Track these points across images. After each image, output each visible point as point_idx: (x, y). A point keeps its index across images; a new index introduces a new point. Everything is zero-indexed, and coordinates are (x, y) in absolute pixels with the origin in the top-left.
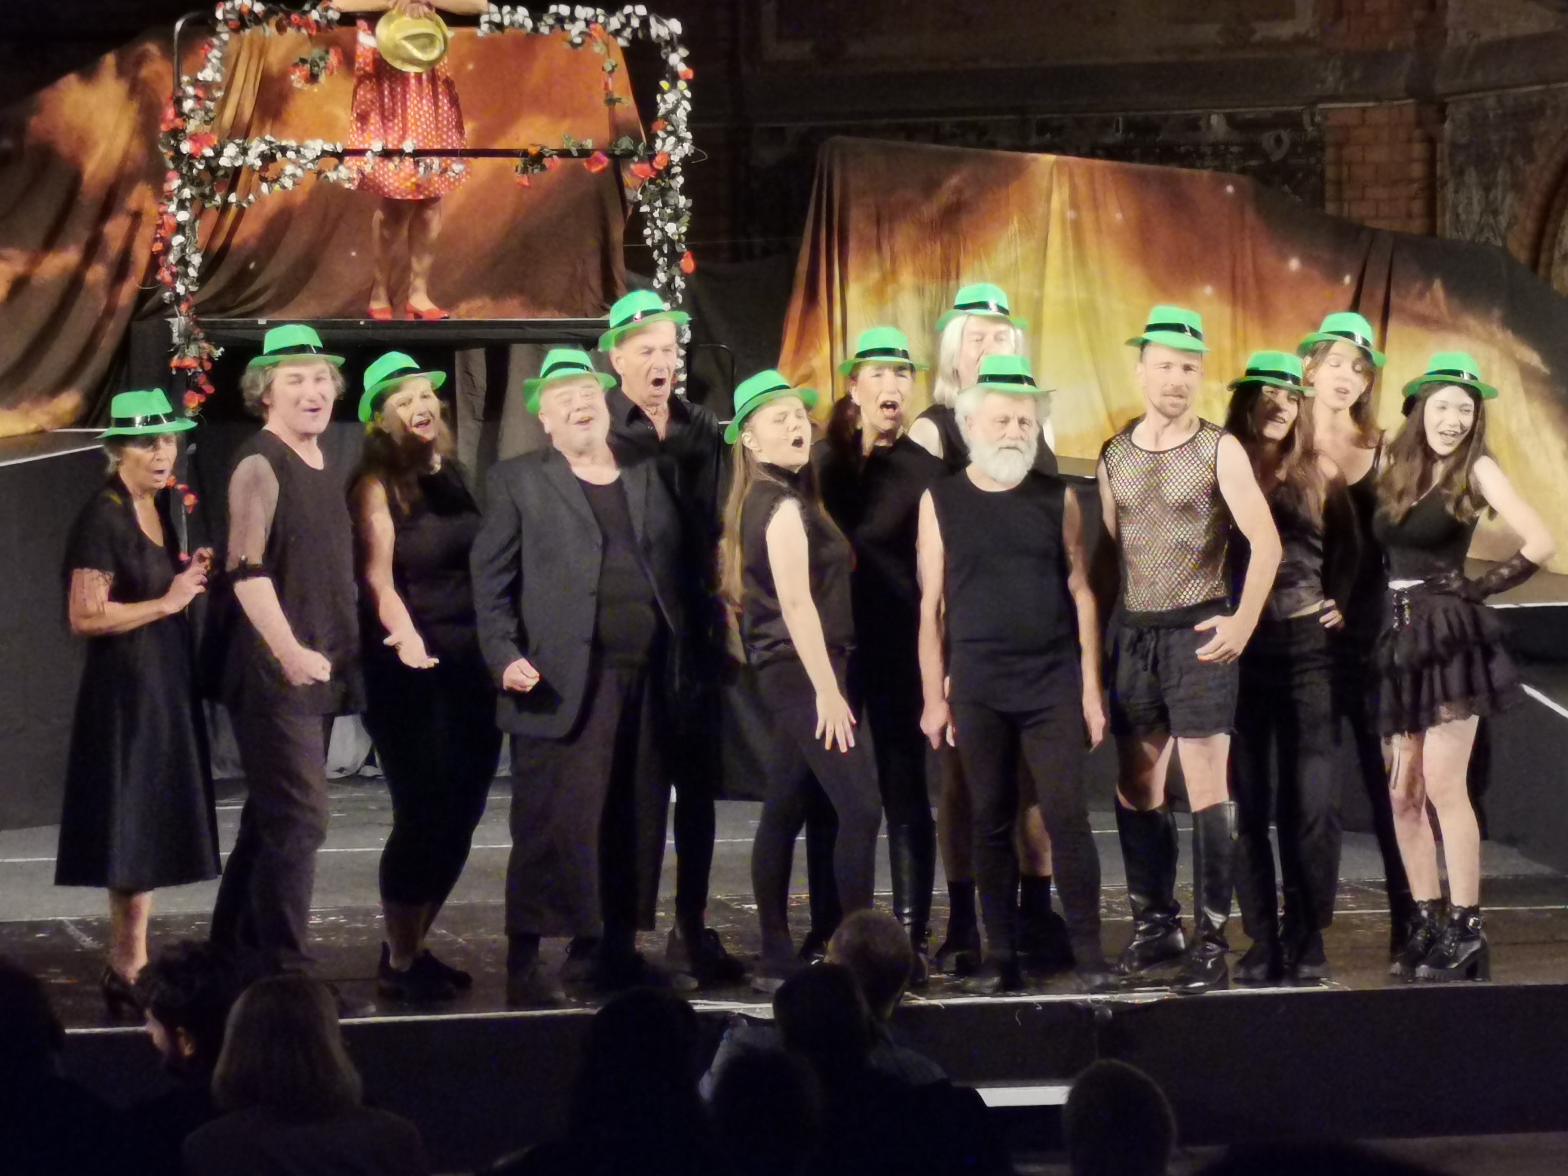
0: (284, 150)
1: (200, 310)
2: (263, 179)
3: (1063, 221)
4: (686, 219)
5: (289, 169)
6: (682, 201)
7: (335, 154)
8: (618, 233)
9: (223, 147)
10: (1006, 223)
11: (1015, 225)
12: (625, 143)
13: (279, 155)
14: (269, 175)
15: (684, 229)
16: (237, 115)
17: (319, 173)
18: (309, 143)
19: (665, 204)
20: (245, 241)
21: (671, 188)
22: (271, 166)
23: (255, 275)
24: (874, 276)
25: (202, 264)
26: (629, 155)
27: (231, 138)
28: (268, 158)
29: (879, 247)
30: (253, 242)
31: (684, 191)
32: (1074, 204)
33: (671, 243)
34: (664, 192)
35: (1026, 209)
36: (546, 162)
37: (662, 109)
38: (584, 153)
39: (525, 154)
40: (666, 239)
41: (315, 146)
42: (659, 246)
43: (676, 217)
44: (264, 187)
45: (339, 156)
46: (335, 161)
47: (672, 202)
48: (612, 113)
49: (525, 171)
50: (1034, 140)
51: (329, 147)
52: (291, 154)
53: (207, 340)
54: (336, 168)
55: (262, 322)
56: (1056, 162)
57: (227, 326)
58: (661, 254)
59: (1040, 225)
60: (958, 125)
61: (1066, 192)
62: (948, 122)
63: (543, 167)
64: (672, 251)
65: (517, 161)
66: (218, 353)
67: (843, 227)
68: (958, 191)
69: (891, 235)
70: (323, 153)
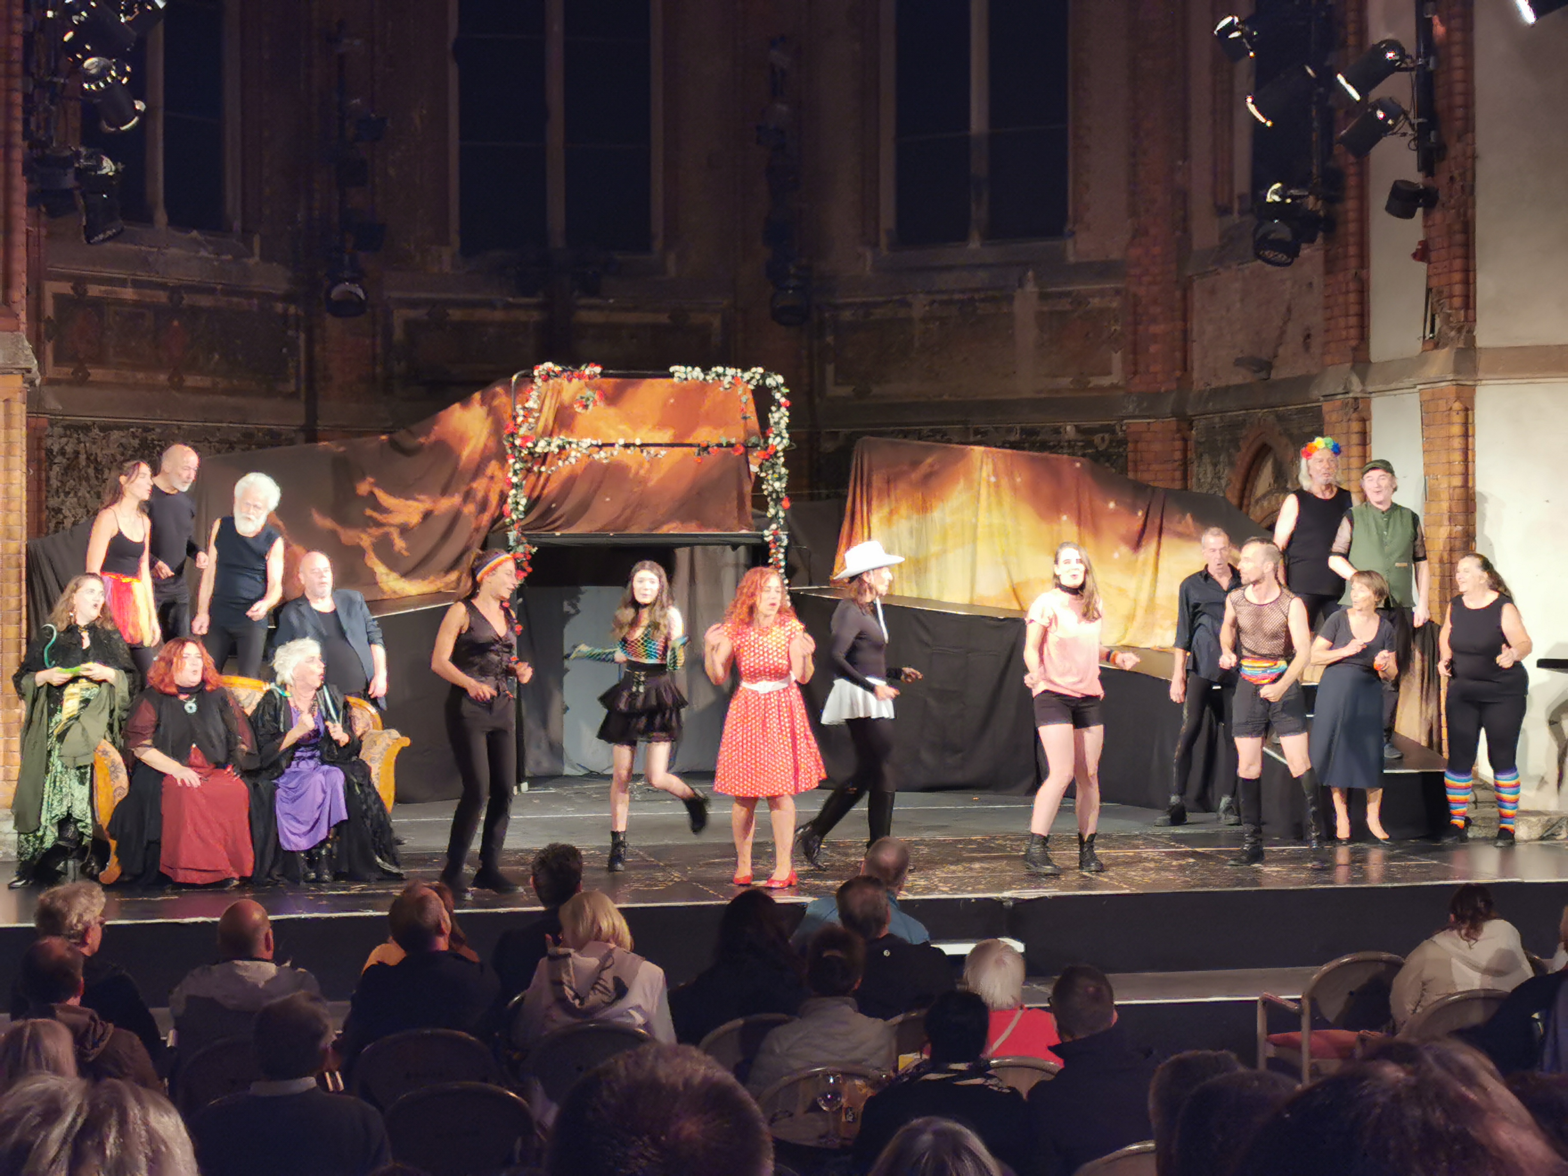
0: (570, 443)
1: (524, 528)
2: (559, 459)
3: (988, 482)
4: (785, 480)
5: (573, 454)
6: (784, 471)
7: (597, 446)
8: (748, 488)
9: (537, 442)
10: (957, 482)
11: (962, 483)
12: (754, 440)
13: (567, 446)
14: (563, 457)
15: (784, 485)
16: (546, 426)
17: (589, 456)
18: (585, 440)
19: (774, 472)
20: (549, 493)
21: (777, 464)
22: (564, 452)
23: (556, 509)
24: (886, 510)
25: (526, 504)
26: (755, 446)
27: (542, 436)
28: (562, 448)
29: (889, 496)
30: (555, 492)
31: (785, 465)
32: (995, 474)
33: (777, 492)
34: (773, 466)
35: (968, 476)
36: (710, 449)
37: (772, 421)
38: (730, 445)
39: (699, 445)
40: (775, 491)
41: (587, 442)
42: (770, 494)
43: (779, 479)
44: (560, 463)
45: (600, 447)
46: (597, 449)
47: (777, 471)
48: (746, 425)
49: (699, 454)
50: (972, 439)
51: (594, 442)
52: (574, 446)
53: (529, 543)
54: (598, 452)
55: (558, 534)
56: (985, 452)
57: (539, 536)
58: (772, 500)
59: (976, 484)
60: (931, 430)
61: (990, 466)
62: (926, 429)
63: (709, 453)
64: (778, 497)
65: (696, 450)
66: (534, 550)
67: (869, 485)
68: (931, 466)
69: (895, 489)
70: (592, 445)
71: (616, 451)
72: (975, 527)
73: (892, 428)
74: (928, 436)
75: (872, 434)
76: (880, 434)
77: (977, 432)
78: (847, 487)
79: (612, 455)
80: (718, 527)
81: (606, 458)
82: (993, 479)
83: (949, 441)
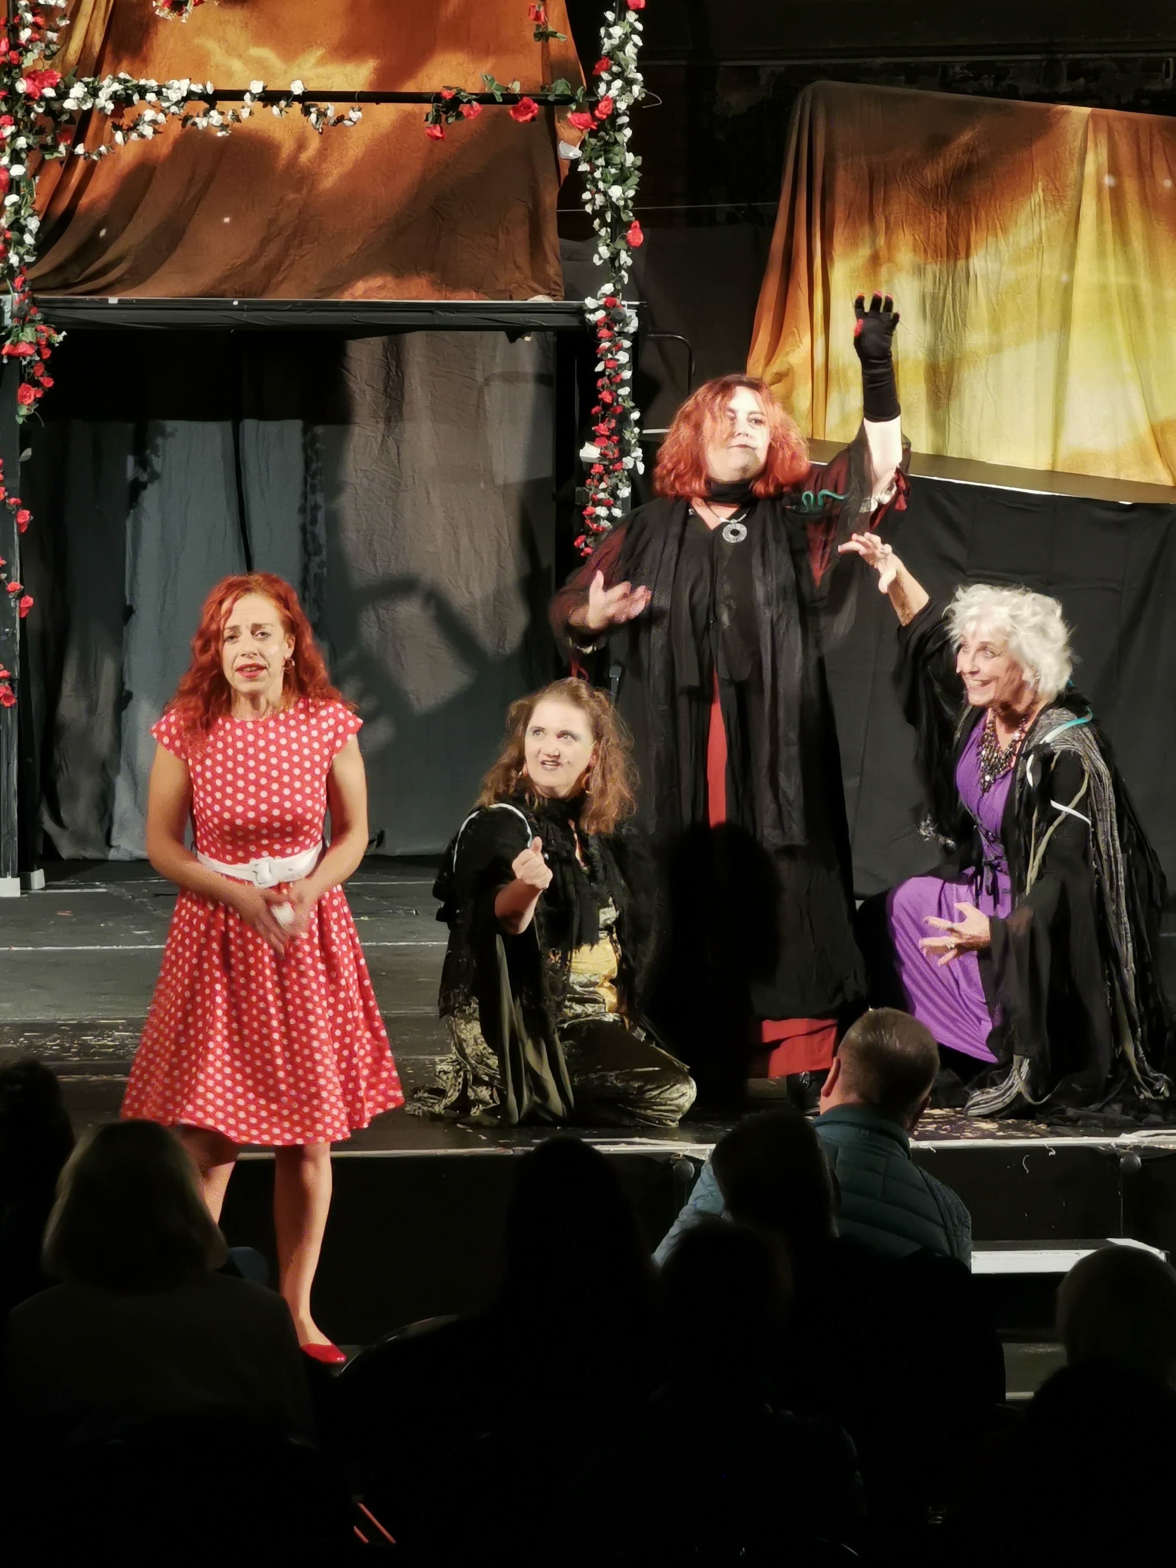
0: (142, 91)
1: (36, 286)
2: (117, 127)
3: (1100, 187)
4: (634, 180)
5: (149, 114)
6: (630, 158)
7: (203, 96)
8: (550, 198)
9: (69, 87)
10: (1030, 190)
11: (1038, 195)
12: (561, 87)
13: (136, 97)
14: (126, 122)
15: (631, 193)
16: (86, 47)
17: (185, 119)
18: (176, 84)
19: (608, 163)
20: (93, 204)
21: (616, 142)
22: (127, 111)
23: (105, 245)
24: (865, 252)
25: (40, 229)
26: (565, 101)
27: (78, 77)
28: (122, 101)
29: (872, 218)
30: (104, 205)
31: (632, 146)
32: (1114, 169)
33: (615, 209)
34: (607, 148)
35: (1054, 173)
36: (464, 108)
37: (607, 44)
38: (510, 99)
39: (437, 98)
40: (610, 205)
41: (179, 88)
42: (599, 213)
43: (621, 179)
44: (119, 137)
45: (212, 99)
46: (204, 105)
47: (617, 160)
48: (545, 50)
49: (437, 120)
50: (1064, 87)
51: (197, 88)
52: (151, 97)
53: (46, 321)
54: (206, 114)
55: (113, 300)
56: (1092, 116)
57: (70, 305)
58: (604, 224)
59: (1071, 193)
60: (971, 66)
61: (1104, 152)
62: (959, 63)
63: (459, 115)
64: (617, 219)
65: (428, 108)
66: (59, 338)
67: (827, 194)
68: (970, 150)
69: (886, 201)
70: (190, 96)
71: (247, 108)
72: (1067, 290)
73: (880, 61)
74: (965, 79)
75: (836, 74)
76: (853, 75)
77: (1075, 71)
78: (777, 198)
79: (237, 118)
80: (478, 287)
81: (224, 127)
82: (1108, 181)
83: (1012, 93)
